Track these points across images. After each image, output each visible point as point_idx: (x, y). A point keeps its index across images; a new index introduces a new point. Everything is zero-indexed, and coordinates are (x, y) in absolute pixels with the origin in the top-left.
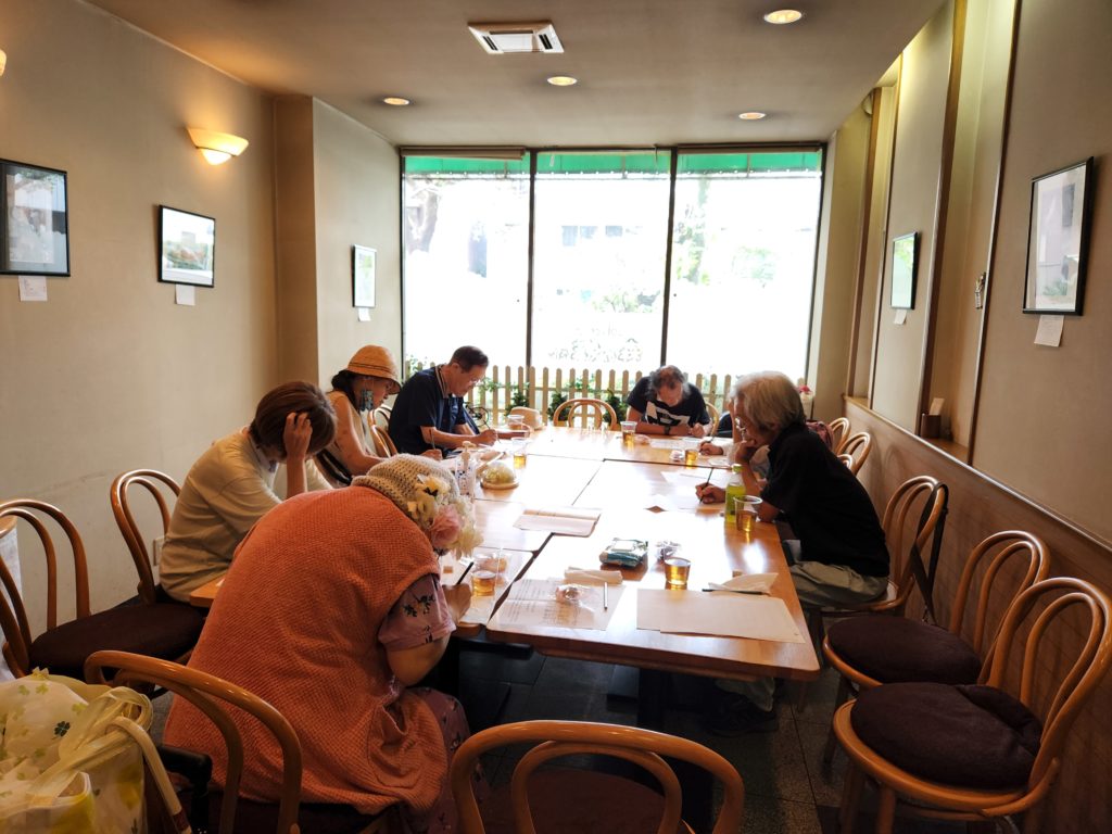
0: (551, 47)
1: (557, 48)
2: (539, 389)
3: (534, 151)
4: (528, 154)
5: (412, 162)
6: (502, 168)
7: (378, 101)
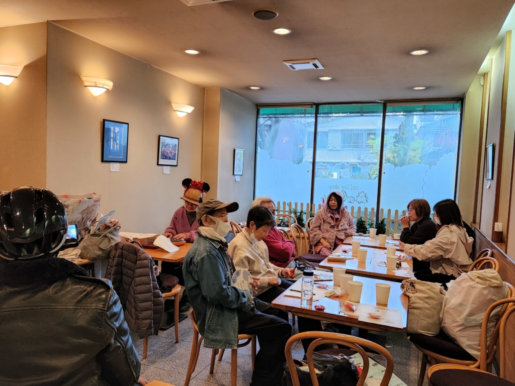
0: (318, 67)
1: (321, 67)
3: (317, 105)
4: (314, 106)
5: (262, 111)
6: (303, 112)
7: (248, 88)
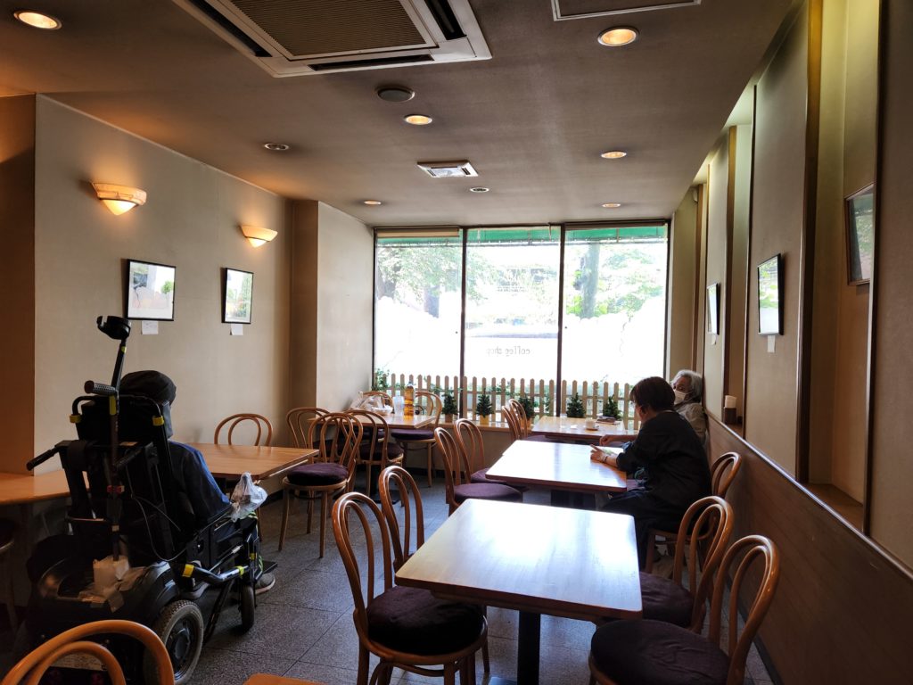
0: (470, 174)
1: (473, 173)
2: (470, 392)
3: (465, 228)
4: (461, 230)
7: (360, 203)
